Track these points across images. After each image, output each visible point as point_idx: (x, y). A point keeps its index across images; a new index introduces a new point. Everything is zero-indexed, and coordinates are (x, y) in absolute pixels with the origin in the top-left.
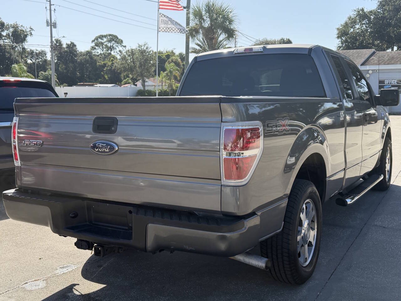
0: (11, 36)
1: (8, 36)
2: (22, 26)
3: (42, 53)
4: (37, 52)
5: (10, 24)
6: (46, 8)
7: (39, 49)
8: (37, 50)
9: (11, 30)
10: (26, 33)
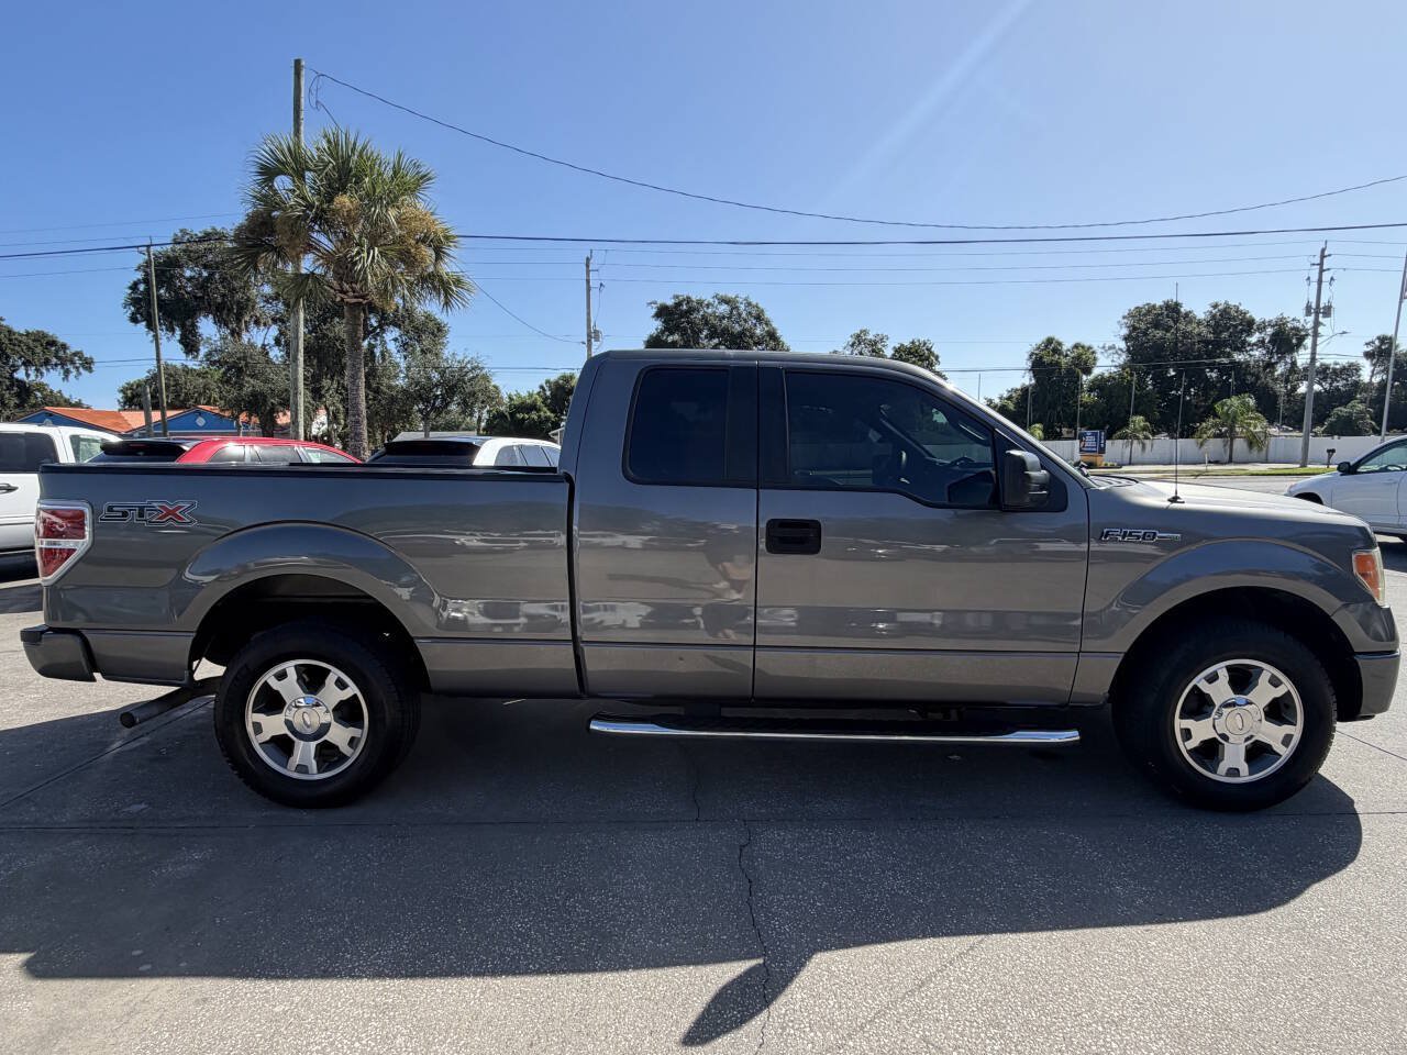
0: (1269, 342)
1: (1261, 343)
2: (1293, 320)
3: (1352, 369)
4: (1338, 367)
5: (1267, 320)
6: (1309, 278)
7: (1344, 362)
8: (1336, 364)
9: (1270, 331)
10: (1303, 333)
